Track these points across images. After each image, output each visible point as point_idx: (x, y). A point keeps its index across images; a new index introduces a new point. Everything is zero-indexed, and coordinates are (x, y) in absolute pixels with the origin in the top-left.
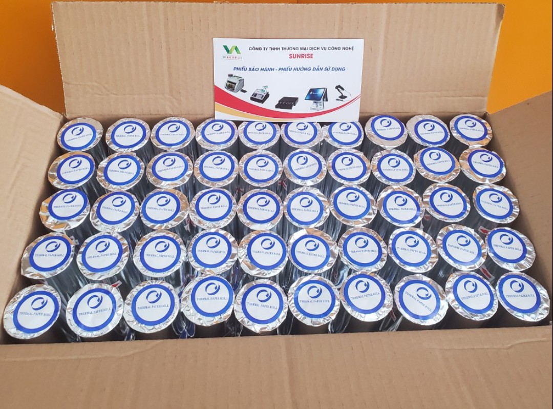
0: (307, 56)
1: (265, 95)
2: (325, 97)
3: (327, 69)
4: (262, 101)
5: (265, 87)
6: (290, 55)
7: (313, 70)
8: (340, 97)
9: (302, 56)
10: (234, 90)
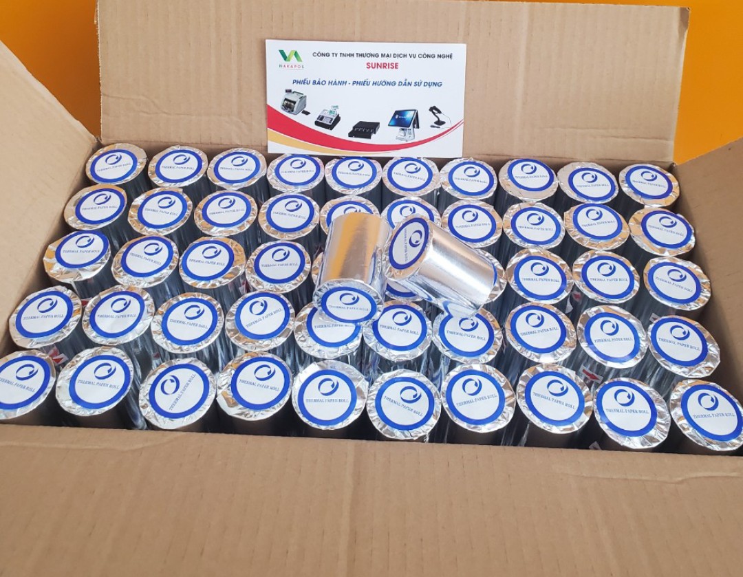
0: (390, 66)
1: (334, 118)
2: (416, 122)
3: (417, 84)
4: (331, 127)
5: (334, 107)
6: (368, 64)
7: (399, 85)
8: (435, 123)
9: (384, 66)
10: (293, 111)
